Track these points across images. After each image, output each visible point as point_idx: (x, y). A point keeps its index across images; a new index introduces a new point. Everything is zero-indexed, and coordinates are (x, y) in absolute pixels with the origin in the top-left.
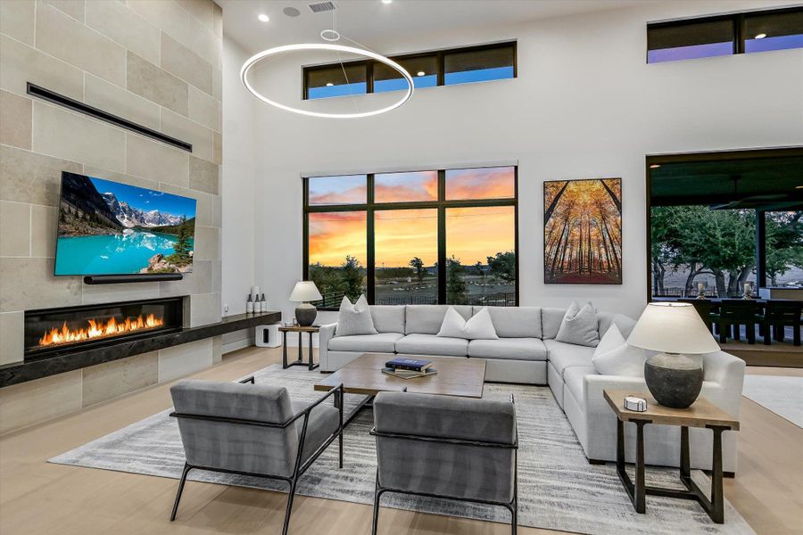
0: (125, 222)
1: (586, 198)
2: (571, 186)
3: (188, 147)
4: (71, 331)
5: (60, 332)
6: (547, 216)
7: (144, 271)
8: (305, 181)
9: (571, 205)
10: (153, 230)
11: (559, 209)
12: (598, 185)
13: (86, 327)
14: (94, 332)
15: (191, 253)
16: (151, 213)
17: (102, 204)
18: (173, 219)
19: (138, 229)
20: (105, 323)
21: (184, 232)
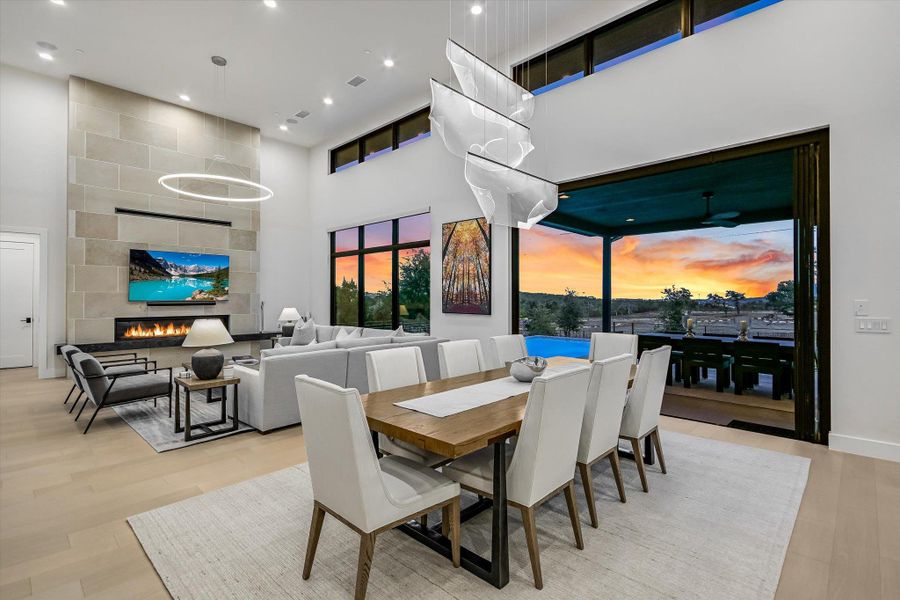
0: (172, 273)
1: (466, 237)
2: (458, 227)
3: (228, 224)
4: (143, 330)
5: (136, 329)
6: (444, 254)
7: (190, 299)
8: (333, 235)
9: (458, 243)
10: (194, 276)
11: (450, 249)
12: (475, 225)
13: (153, 328)
14: (158, 332)
15: (226, 289)
16: (192, 267)
17: (157, 264)
18: (210, 269)
19: (182, 276)
20: (166, 327)
21: (221, 277)
